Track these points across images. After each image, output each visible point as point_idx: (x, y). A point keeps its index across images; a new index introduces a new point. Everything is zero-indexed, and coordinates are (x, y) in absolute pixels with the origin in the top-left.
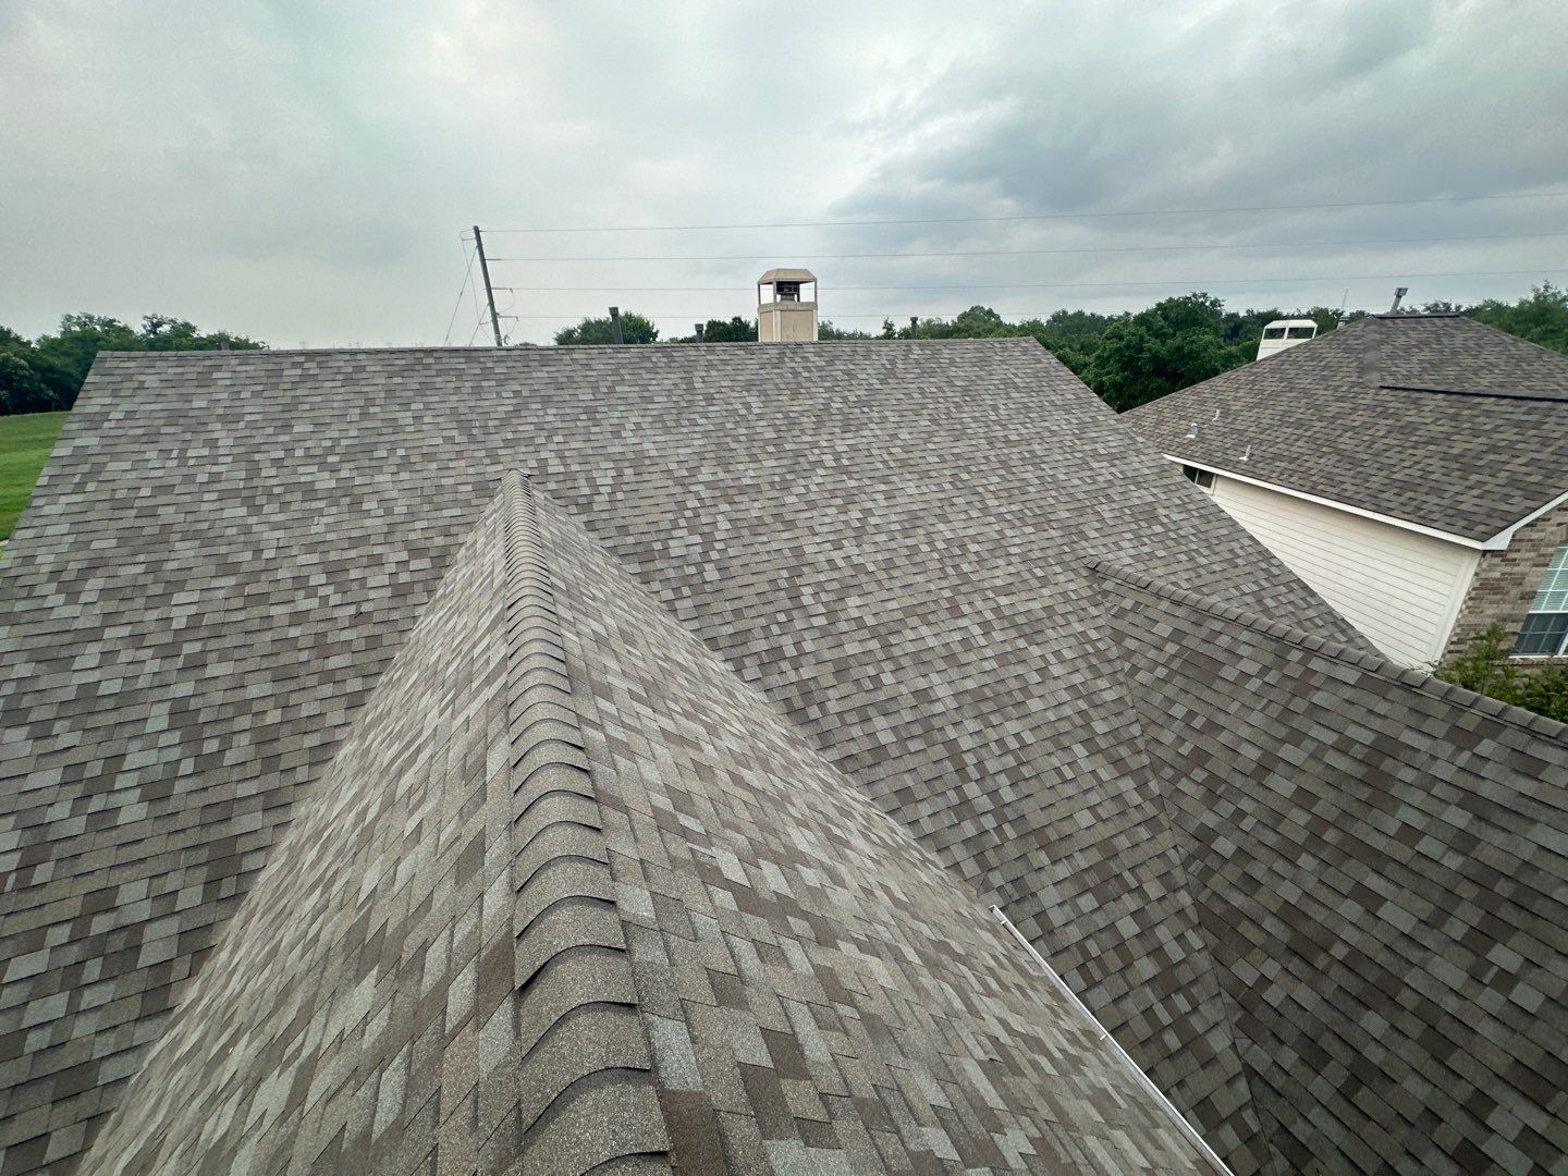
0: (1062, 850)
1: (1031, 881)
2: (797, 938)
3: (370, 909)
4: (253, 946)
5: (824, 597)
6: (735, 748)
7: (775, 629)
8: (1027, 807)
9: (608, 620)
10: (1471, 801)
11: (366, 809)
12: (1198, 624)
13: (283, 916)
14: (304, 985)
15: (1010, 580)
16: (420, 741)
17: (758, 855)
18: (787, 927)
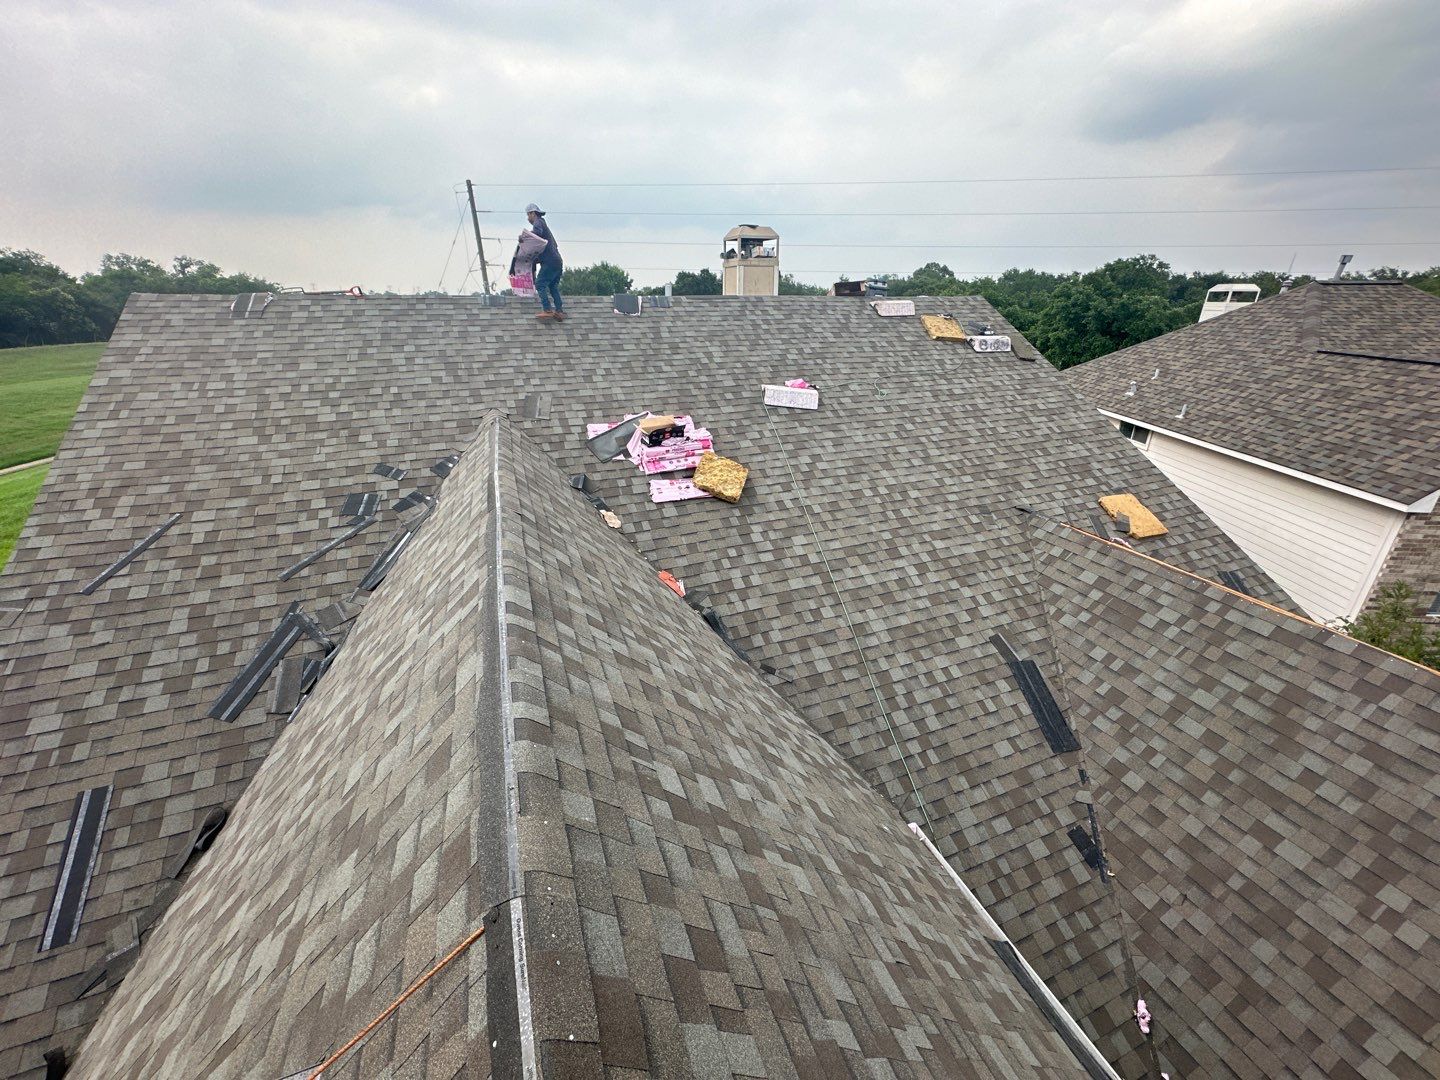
0: (982, 776)
1: (950, 803)
2: (726, 846)
3: (352, 801)
4: (255, 825)
5: (772, 535)
6: (682, 670)
7: (726, 563)
8: (950, 735)
9: (572, 550)
10: (1372, 750)
11: (353, 712)
12: (1122, 573)
13: (281, 801)
14: (296, 861)
15: (946, 525)
16: (401, 653)
17: (695, 769)
18: (718, 835)
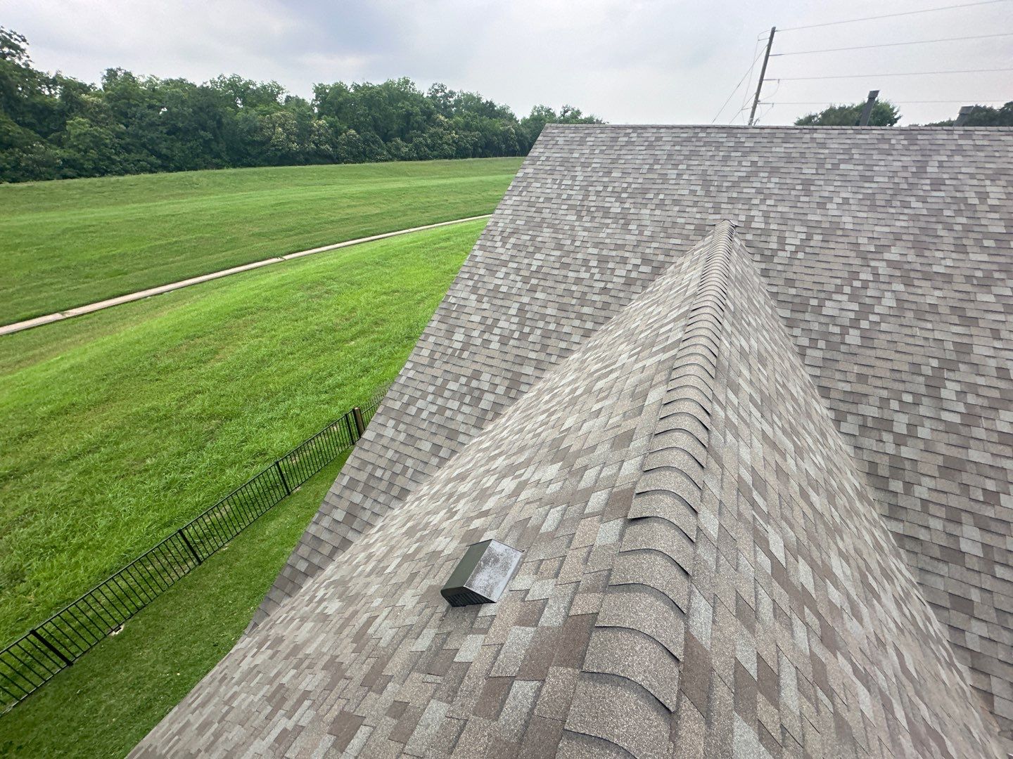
2: (806, 624)
7: (894, 405)
17: (799, 551)
18: (802, 612)
